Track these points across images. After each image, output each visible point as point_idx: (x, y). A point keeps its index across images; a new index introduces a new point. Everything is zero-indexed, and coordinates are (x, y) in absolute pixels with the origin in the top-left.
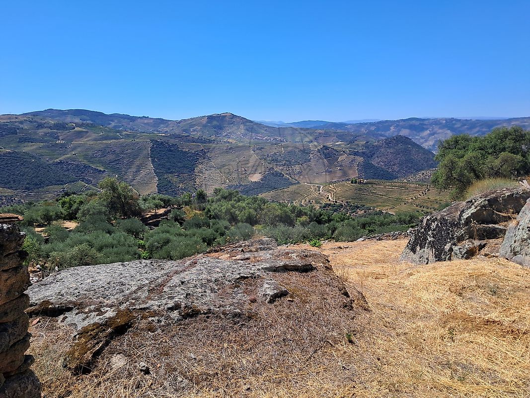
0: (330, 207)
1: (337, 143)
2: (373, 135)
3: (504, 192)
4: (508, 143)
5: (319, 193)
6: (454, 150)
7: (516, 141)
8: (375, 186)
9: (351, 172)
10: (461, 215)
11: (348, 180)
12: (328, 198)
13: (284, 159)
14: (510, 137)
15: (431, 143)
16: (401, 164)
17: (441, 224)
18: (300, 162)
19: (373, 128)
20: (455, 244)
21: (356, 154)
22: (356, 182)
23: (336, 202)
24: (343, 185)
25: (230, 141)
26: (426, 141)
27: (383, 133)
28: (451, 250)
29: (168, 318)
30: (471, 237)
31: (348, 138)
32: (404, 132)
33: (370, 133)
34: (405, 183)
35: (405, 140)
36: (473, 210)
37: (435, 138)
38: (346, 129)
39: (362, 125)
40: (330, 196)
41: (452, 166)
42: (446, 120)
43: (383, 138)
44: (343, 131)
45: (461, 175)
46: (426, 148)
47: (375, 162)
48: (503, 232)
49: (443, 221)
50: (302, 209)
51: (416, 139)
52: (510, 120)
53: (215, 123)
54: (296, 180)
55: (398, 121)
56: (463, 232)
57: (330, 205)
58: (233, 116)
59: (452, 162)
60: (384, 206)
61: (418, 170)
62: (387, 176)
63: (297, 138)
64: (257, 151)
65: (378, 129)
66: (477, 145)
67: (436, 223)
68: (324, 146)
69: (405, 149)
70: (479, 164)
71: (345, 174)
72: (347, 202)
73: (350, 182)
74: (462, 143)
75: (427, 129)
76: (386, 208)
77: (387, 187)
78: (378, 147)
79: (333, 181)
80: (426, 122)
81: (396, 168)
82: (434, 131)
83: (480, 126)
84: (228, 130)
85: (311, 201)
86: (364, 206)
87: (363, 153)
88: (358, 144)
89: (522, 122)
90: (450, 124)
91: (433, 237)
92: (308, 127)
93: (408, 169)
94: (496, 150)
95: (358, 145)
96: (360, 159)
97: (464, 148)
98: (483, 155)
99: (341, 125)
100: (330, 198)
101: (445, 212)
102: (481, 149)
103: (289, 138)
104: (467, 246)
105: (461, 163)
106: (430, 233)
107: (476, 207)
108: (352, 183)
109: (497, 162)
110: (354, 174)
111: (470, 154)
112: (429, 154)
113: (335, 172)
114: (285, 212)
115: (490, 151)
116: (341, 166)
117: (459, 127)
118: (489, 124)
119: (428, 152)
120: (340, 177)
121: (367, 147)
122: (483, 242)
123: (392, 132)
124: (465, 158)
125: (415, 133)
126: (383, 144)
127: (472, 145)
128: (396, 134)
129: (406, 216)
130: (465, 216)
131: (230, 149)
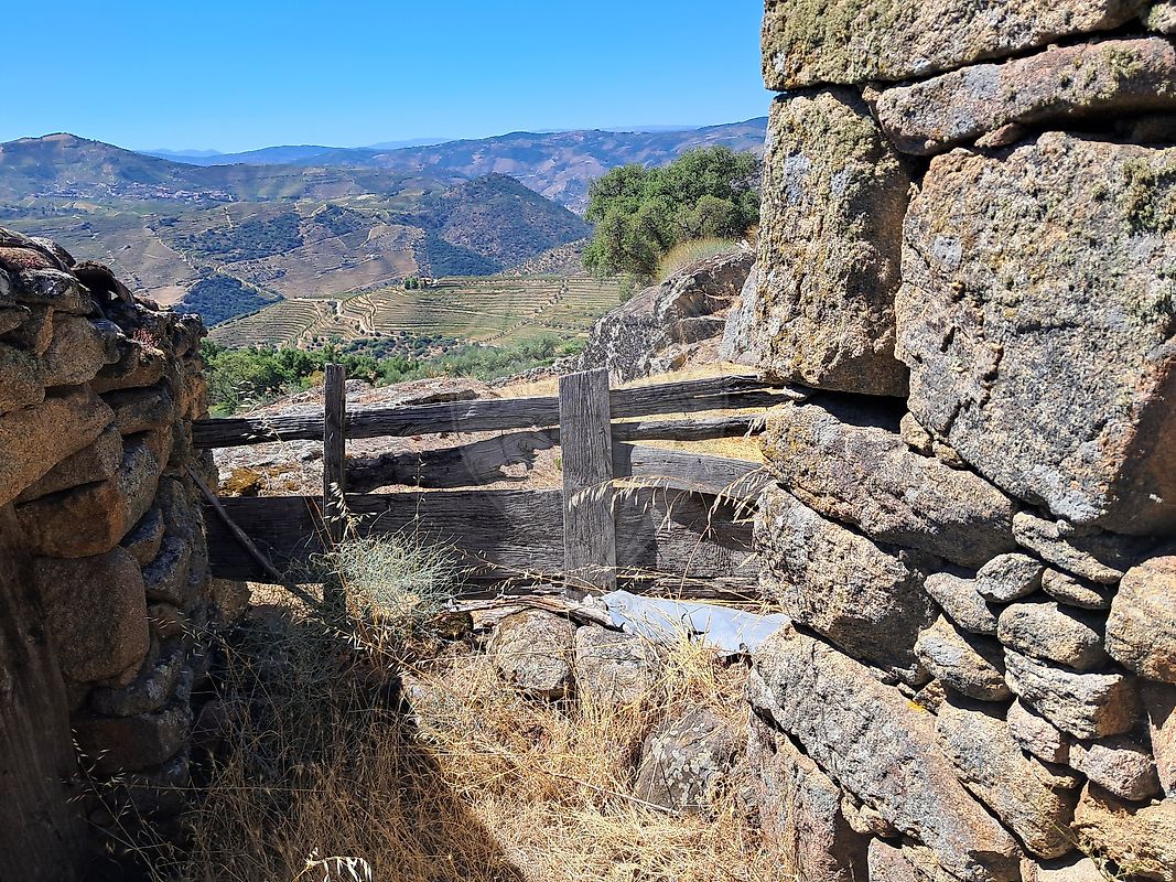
0: (366, 348)
1: (359, 198)
2: (438, 175)
3: (717, 261)
4: (710, 178)
5: (337, 319)
6: (619, 198)
7: (721, 172)
8: (457, 291)
9: (400, 263)
10: (657, 307)
11: (396, 281)
12: (357, 327)
13: (236, 243)
14: (711, 166)
15: (561, 187)
16: (504, 239)
17: (627, 326)
18: (279, 248)
19: (435, 159)
20: (653, 356)
21: (405, 220)
22: (415, 287)
23: (378, 335)
24: (388, 296)
25: (79, 205)
26: (550, 183)
27: (457, 169)
28: (648, 365)
29: (308, 471)
30: (676, 340)
31: (382, 185)
32: (504, 166)
33: (431, 172)
34: (519, 278)
35: (506, 184)
36: (675, 295)
37: (567, 175)
38: (376, 163)
39: (409, 152)
40: (361, 323)
41: (619, 230)
42: (585, 134)
43: (462, 181)
44: (368, 168)
45: (638, 246)
46: (552, 198)
47: (449, 236)
48: (721, 325)
49: (630, 323)
50: (308, 357)
51: (529, 181)
52: (703, 131)
53: (28, 162)
54: (274, 292)
55: (486, 141)
56: (663, 335)
57: (365, 343)
58: (79, 142)
59: (620, 222)
60: (481, 334)
61: (541, 249)
62: (476, 266)
63: (261, 191)
64: (163, 229)
65: (446, 161)
66: (658, 185)
67: (618, 326)
68: (330, 207)
69: (509, 204)
70: (665, 221)
71: (388, 268)
72: (403, 334)
73: (403, 287)
74: (632, 183)
75: (549, 156)
76: (487, 336)
77: (483, 291)
78: (453, 203)
79: (364, 287)
80: (545, 141)
81: (496, 247)
82: (563, 160)
83: (651, 144)
84: (68, 177)
85: (319, 338)
86: (441, 337)
87: (423, 217)
88: (407, 197)
89: (724, 135)
90: (593, 142)
91: (616, 351)
92: (284, 161)
93: (522, 248)
94: (692, 194)
95: (407, 199)
96: (417, 232)
97: (635, 193)
98: (670, 205)
99: (363, 154)
100: (363, 327)
101: (629, 306)
102: (666, 193)
103: (241, 191)
104: (671, 356)
105: (635, 222)
106: (610, 345)
107: (679, 291)
108: (407, 288)
109: (694, 217)
110: (409, 268)
111: (647, 205)
112: (558, 211)
113: (365, 267)
114: (271, 368)
115: (681, 195)
116: (377, 250)
117: (611, 150)
118: (667, 141)
119: (556, 207)
120: (378, 278)
121: (428, 204)
122: (693, 346)
123: (477, 166)
124: (642, 212)
125: (525, 166)
126: (461, 195)
127: (649, 186)
128: (486, 170)
129: (536, 342)
130: (664, 306)
131: (85, 227)
